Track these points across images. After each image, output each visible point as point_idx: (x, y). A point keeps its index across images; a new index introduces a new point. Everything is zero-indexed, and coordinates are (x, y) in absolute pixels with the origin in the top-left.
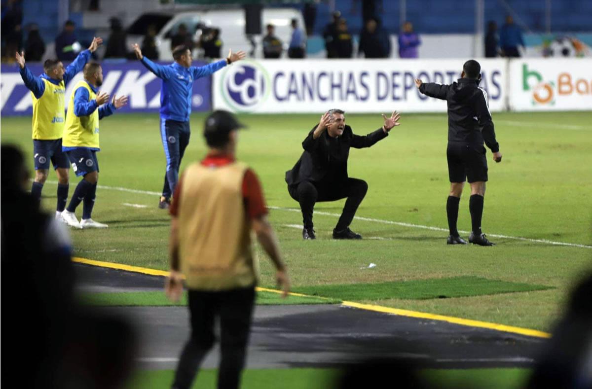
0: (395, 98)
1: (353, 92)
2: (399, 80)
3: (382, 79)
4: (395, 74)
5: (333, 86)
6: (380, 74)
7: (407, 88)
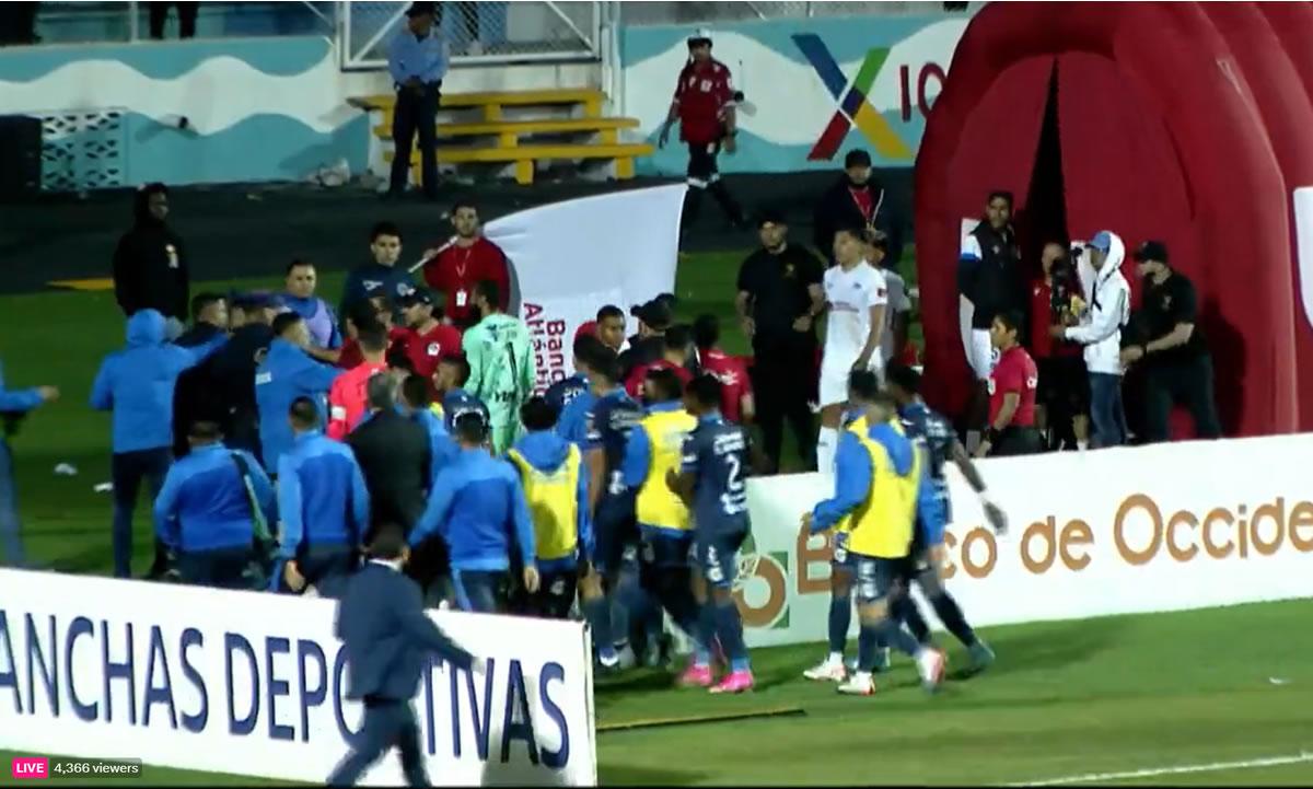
0: (281, 732)
1: (165, 695)
2: (286, 666)
3: (240, 657)
4: (277, 644)
5: (112, 670)
6: (235, 641)
7: (310, 699)
